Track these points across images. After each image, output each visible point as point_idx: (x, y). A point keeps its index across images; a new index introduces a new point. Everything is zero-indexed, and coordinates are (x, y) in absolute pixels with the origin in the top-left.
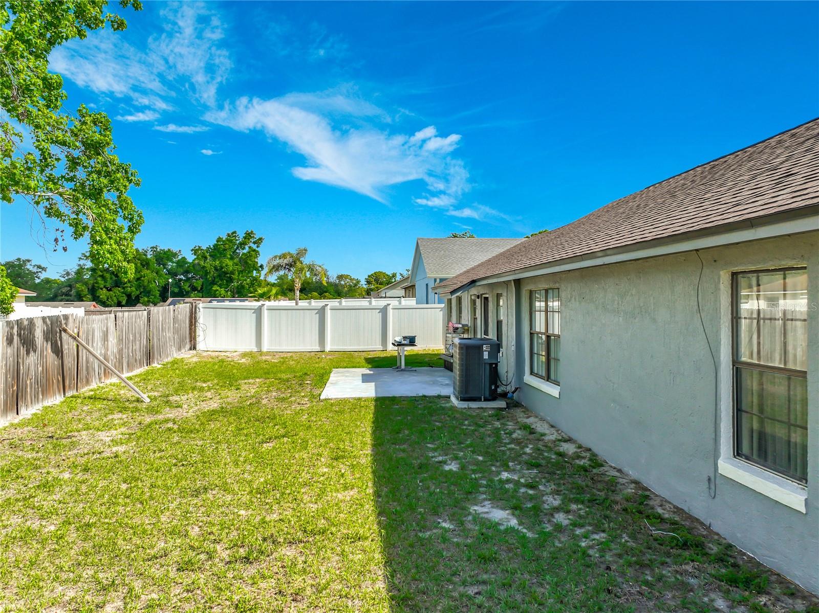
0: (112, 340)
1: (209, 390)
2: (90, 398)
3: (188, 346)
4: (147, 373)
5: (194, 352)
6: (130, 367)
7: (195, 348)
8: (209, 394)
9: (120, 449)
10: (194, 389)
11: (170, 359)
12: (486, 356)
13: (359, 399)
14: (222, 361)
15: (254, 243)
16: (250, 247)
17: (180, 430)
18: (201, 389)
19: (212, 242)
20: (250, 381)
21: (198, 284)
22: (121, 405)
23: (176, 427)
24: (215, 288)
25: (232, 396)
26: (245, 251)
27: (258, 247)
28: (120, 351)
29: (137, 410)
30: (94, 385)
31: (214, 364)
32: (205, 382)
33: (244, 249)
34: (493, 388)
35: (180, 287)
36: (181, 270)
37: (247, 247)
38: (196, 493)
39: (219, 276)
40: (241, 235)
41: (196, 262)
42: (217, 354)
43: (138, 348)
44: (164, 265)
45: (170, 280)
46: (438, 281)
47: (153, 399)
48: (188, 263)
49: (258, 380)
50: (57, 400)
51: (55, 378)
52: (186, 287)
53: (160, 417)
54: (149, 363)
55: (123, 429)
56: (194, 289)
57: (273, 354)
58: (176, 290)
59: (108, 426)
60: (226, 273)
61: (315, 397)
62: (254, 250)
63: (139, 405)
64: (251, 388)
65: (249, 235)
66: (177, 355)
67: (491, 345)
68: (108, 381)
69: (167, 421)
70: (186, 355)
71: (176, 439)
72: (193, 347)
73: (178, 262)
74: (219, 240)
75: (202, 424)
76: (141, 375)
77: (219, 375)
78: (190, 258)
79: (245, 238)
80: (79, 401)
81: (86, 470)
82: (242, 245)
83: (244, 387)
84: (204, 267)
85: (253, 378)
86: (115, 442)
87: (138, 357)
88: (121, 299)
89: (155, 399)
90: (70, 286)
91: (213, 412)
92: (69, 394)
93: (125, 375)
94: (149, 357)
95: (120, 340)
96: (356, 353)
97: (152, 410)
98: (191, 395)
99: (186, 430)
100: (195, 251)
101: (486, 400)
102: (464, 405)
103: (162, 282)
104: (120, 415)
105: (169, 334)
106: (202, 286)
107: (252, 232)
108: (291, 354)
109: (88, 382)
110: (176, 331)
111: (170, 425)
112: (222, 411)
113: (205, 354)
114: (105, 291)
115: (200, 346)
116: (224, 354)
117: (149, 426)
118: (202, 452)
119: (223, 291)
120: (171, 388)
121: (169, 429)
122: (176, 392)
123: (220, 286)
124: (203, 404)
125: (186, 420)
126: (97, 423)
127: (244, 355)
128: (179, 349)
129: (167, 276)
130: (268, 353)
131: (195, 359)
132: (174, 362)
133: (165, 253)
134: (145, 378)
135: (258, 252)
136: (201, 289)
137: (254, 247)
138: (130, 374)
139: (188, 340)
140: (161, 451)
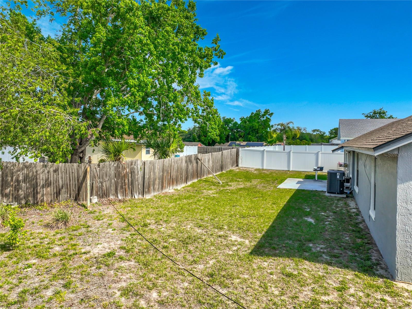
0: (211, 162)
1: (241, 181)
2: (205, 181)
3: (235, 165)
4: (221, 174)
5: (238, 167)
6: (216, 172)
7: (238, 166)
8: (241, 183)
9: (215, 195)
10: (236, 181)
11: (229, 170)
12: (338, 177)
13: (291, 189)
14: (247, 172)
15: (269, 115)
16: (266, 117)
17: (231, 193)
18: (239, 181)
19: (249, 115)
20: (256, 180)
21: (242, 134)
22: (214, 184)
23: (230, 192)
24: (250, 136)
25: (248, 184)
26: (264, 119)
27: (270, 117)
28: (213, 166)
29: (218, 186)
30: (205, 177)
31: (244, 173)
32: (240, 179)
33: (263, 118)
34: (341, 189)
35: (234, 136)
36: (235, 127)
37: (265, 117)
38: (234, 206)
39: (252, 131)
40: (263, 111)
41: (242, 124)
42: (246, 169)
43: (218, 165)
44: (228, 125)
45: (230, 133)
46: (346, 141)
47: (223, 183)
48: (238, 124)
49: (259, 180)
50: (196, 180)
51: (195, 173)
52: (237, 135)
53: (225, 188)
54: (222, 171)
55: (215, 191)
56: (241, 136)
57: (268, 170)
58: (233, 137)
59: (211, 189)
60: (255, 130)
61: (276, 187)
62: (269, 119)
63: (219, 184)
64: (255, 182)
65: (266, 112)
66: (231, 168)
67: (341, 173)
68: (209, 176)
69: (227, 190)
70: (234, 168)
71: (229, 195)
72: (237, 166)
73: (234, 124)
74: (252, 113)
75: (237, 191)
76: (219, 174)
77: (246, 177)
78: (239, 122)
79: (264, 112)
80: (202, 181)
81: (207, 199)
82: (263, 116)
83: (253, 182)
84: (245, 127)
85: (257, 179)
86: (213, 194)
87: (218, 168)
88: (210, 141)
89: (224, 183)
90: (190, 134)
91: (241, 188)
92: (199, 179)
93: (215, 174)
94: (222, 168)
95: (213, 162)
96: (303, 173)
97: (223, 186)
98: (235, 183)
99: (232, 192)
100: (241, 119)
101: (338, 194)
102: (329, 195)
103: (227, 133)
104: (213, 187)
105: (229, 160)
106: (244, 135)
107: (268, 110)
108: (275, 171)
109: (204, 176)
110: (231, 159)
111: (228, 191)
112: (244, 189)
113: (241, 168)
114: (204, 137)
115: (240, 165)
116: (248, 169)
117: (222, 190)
118: (236, 198)
119: (253, 138)
120: (229, 180)
121: (228, 192)
122: (230, 181)
123: (252, 136)
124: (238, 186)
125: (233, 190)
126: (207, 188)
127: (256, 170)
128: (232, 166)
129: (229, 131)
130: (265, 170)
131: (238, 170)
132: (230, 171)
133: (228, 120)
134: (220, 176)
135: (270, 119)
136: (244, 136)
137: (269, 117)
138: (216, 174)
139: (235, 163)
140: (225, 197)
